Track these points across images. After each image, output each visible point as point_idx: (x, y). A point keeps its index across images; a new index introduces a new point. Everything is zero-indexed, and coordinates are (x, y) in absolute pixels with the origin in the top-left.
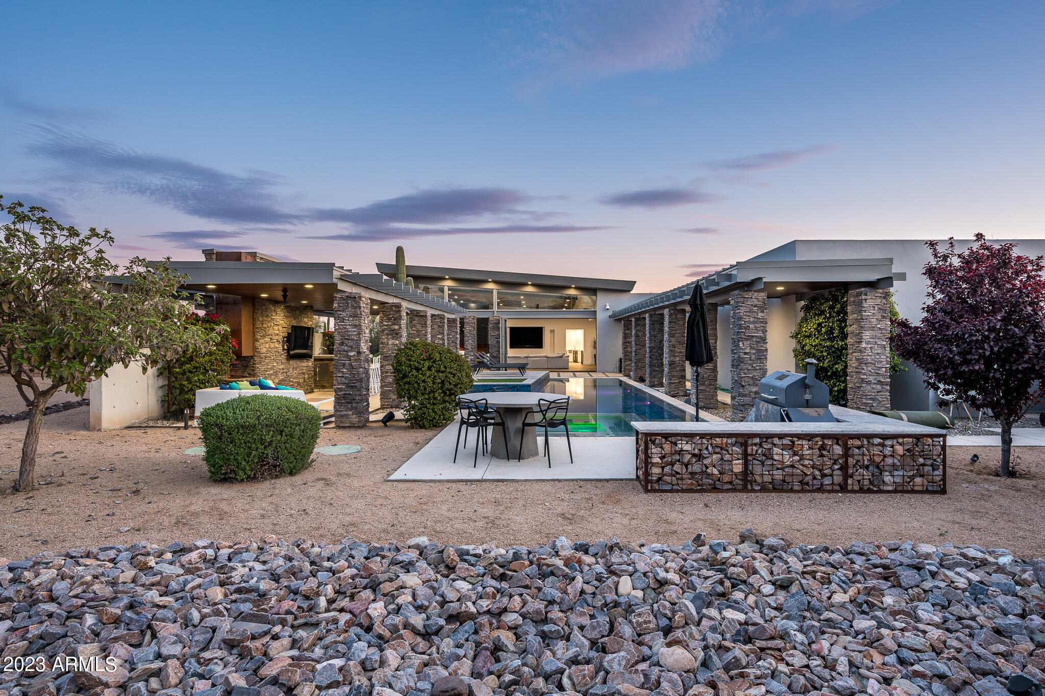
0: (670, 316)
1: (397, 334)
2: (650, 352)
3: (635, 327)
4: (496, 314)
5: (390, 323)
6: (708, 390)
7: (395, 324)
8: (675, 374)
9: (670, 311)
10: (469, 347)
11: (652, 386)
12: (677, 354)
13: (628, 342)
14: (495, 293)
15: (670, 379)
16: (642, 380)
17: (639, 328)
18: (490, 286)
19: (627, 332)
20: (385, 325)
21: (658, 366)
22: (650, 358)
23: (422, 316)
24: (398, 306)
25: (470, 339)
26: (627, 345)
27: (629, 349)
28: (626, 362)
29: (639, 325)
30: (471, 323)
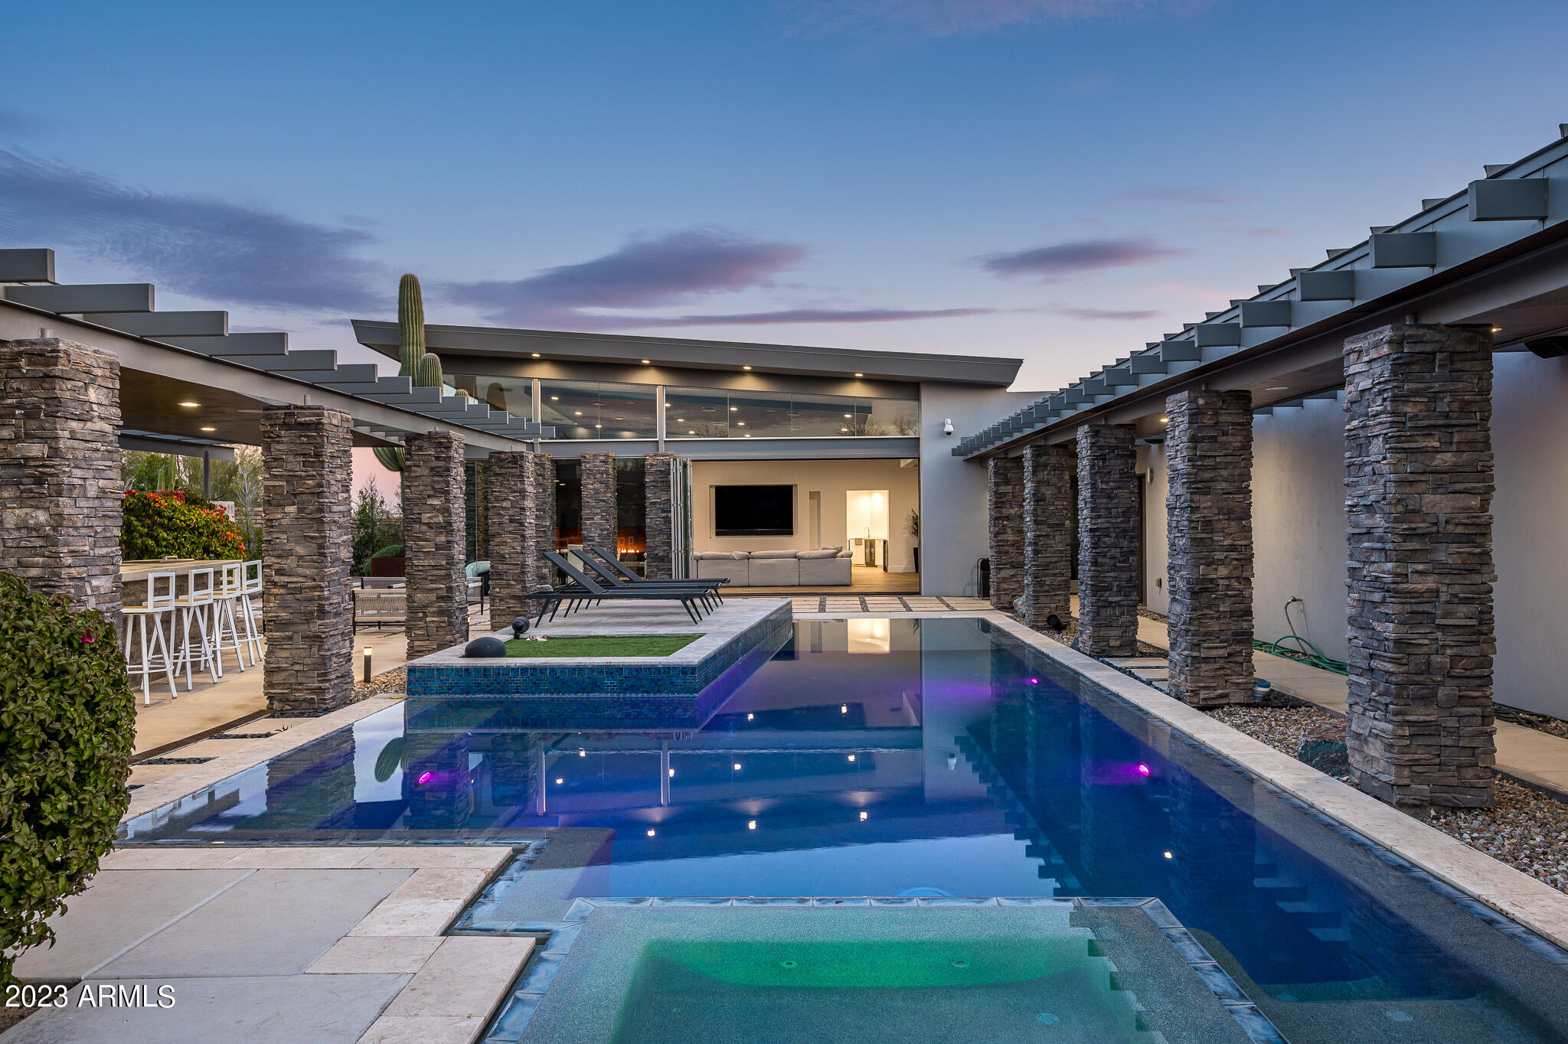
0: (1195, 415)
2: (1095, 545)
3: (1034, 473)
4: (662, 448)
6: (1452, 723)
7: (28, 437)
8: (1214, 626)
9: (1192, 401)
10: (595, 534)
11: (1101, 653)
12: (1219, 555)
13: (1007, 518)
14: (660, 394)
15: (1196, 646)
16: (1056, 625)
17: (1043, 475)
18: (650, 378)
19: (1003, 489)
21: (1120, 589)
22: (1095, 563)
23: (306, 426)
25: (598, 514)
26: (1003, 526)
27: (1010, 537)
28: (1002, 572)
29: (1045, 466)
30: (599, 472)
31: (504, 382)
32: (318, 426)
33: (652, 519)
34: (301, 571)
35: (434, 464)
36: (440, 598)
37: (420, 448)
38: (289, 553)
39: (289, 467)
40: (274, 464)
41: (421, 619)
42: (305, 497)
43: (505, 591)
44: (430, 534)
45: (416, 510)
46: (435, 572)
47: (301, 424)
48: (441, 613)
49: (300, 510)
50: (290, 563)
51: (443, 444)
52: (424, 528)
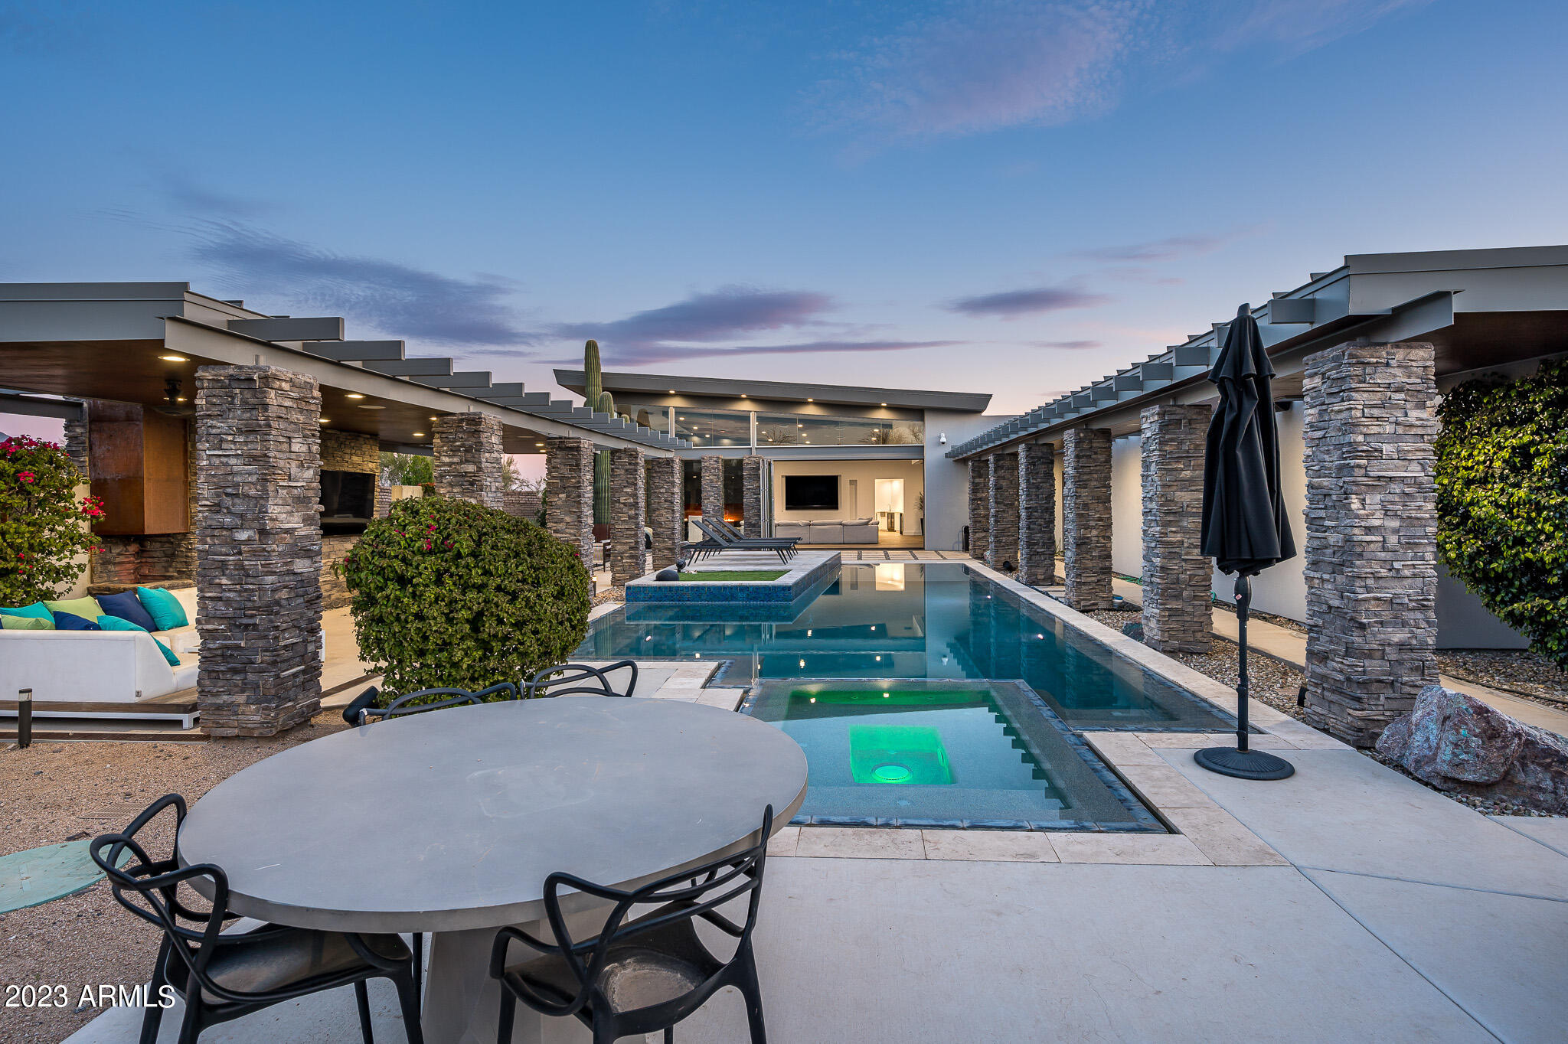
0: (1078, 443)
1: (472, 484)
2: (1029, 517)
3: (995, 471)
4: (754, 453)
5: (456, 460)
6: (1190, 609)
7: (467, 462)
8: (1090, 564)
9: (1076, 434)
10: (710, 508)
11: (1032, 583)
12: (1092, 523)
13: (980, 499)
14: (753, 417)
15: (1078, 576)
16: (1008, 568)
17: (1001, 473)
18: (746, 406)
19: (977, 480)
20: (445, 464)
21: (1044, 544)
22: (1028, 528)
23: (571, 448)
24: (475, 421)
25: (712, 496)
26: (978, 504)
27: (982, 512)
28: (977, 535)
29: (1002, 467)
30: (713, 468)
31: (648, 408)
32: (578, 449)
33: (748, 499)
34: (568, 531)
35: (628, 467)
36: (631, 548)
37: (620, 458)
38: (561, 521)
39: (562, 472)
40: (553, 470)
41: (620, 561)
42: (570, 489)
44: (625, 509)
45: (617, 495)
46: (628, 533)
47: (568, 447)
48: (632, 557)
49: (567, 497)
50: (561, 526)
51: (633, 455)
52: (622, 506)
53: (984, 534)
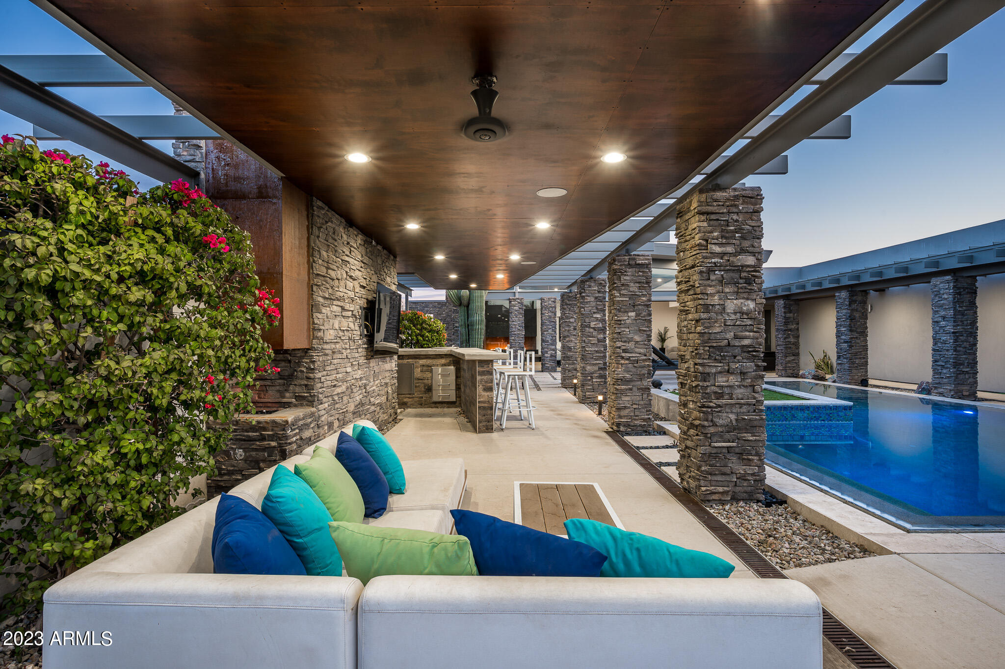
23: (642, 265)
25: (550, 329)
26: (788, 334)
27: (792, 340)
28: (788, 358)
29: (855, 301)
32: (648, 266)
39: (631, 289)
40: (623, 288)
42: (640, 307)
43: (571, 366)
44: (595, 333)
49: (637, 315)
52: (592, 330)
53: (793, 358)
